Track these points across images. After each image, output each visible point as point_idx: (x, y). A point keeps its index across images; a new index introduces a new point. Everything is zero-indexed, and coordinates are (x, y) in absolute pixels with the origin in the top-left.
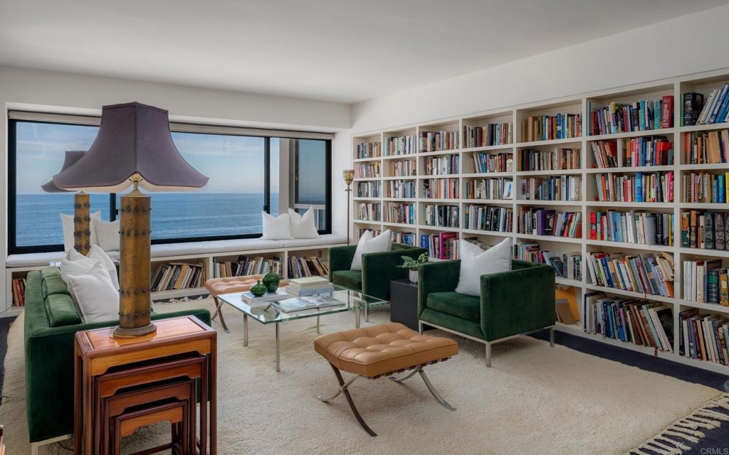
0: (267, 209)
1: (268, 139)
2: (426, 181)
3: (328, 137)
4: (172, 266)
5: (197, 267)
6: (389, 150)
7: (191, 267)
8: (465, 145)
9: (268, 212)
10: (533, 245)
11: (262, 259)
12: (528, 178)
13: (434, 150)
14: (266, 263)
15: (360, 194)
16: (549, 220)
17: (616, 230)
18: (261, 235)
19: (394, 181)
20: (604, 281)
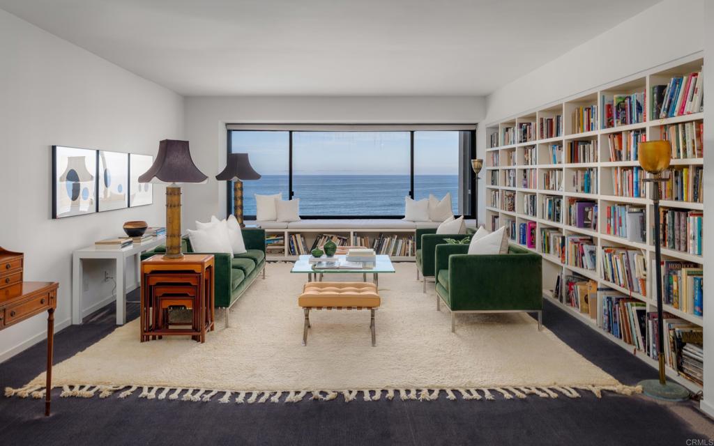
0: (412, 194)
1: (412, 133)
2: (525, 171)
3: (472, 128)
4: (325, 237)
5: (344, 239)
6: (505, 140)
7: (340, 239)
8: (542, 137)
9: (412, 198)
10: (580, 237)
11: (396, 237)
12: (577, 169)
13: (526, 141)
14: (401, 241)
15: (493, 182)
16: (588, 213)
17: (621, 225)
18: (404, 217)
19: (509, 170)
20: (610, 276)
